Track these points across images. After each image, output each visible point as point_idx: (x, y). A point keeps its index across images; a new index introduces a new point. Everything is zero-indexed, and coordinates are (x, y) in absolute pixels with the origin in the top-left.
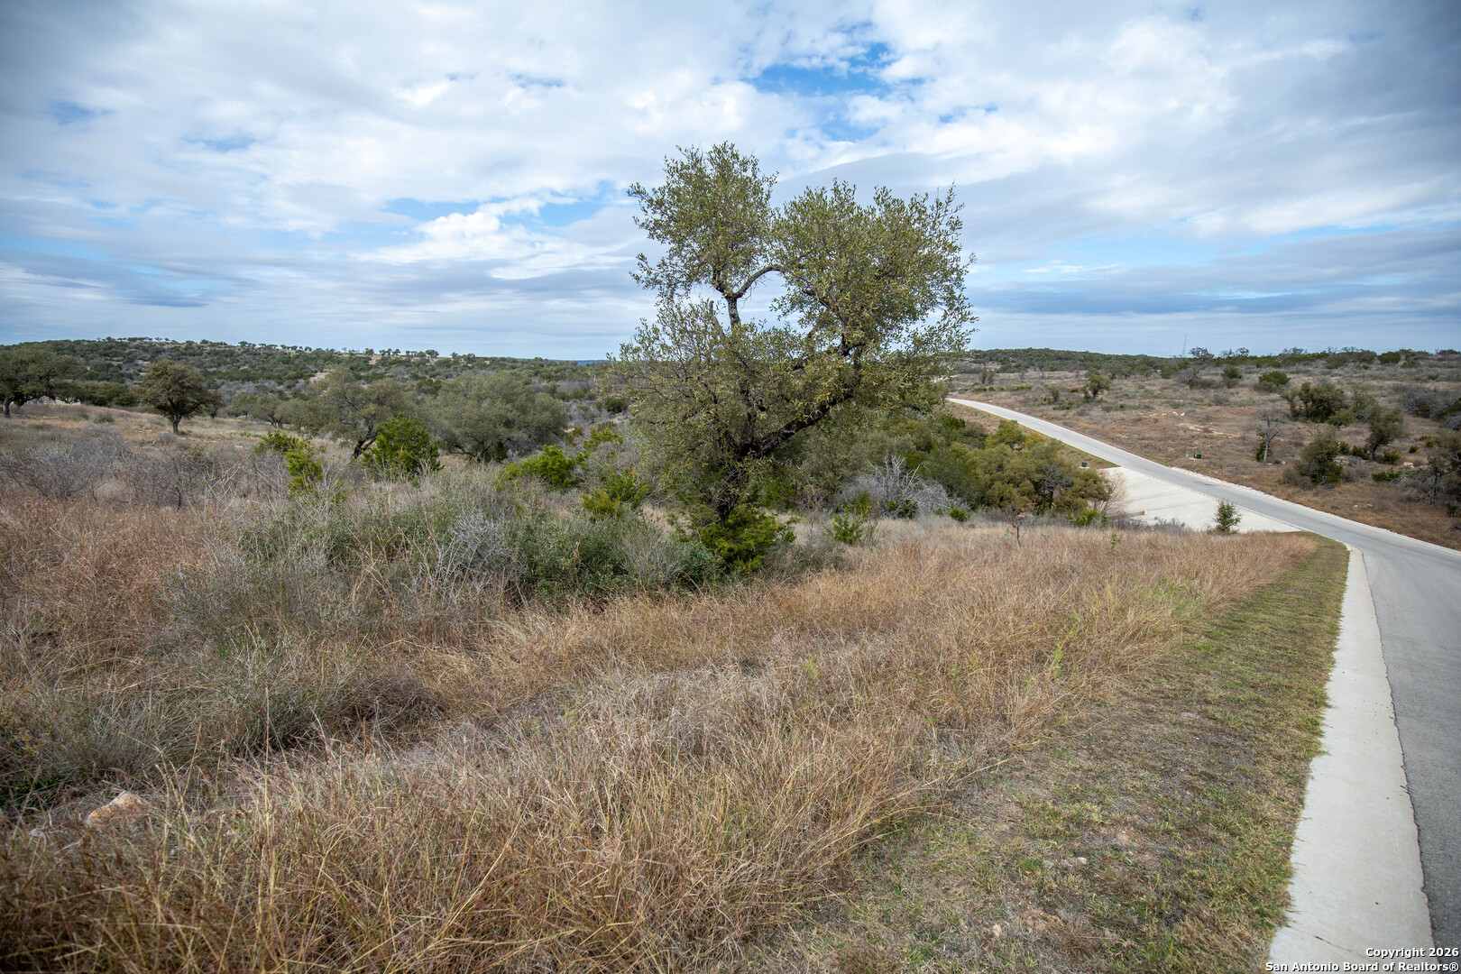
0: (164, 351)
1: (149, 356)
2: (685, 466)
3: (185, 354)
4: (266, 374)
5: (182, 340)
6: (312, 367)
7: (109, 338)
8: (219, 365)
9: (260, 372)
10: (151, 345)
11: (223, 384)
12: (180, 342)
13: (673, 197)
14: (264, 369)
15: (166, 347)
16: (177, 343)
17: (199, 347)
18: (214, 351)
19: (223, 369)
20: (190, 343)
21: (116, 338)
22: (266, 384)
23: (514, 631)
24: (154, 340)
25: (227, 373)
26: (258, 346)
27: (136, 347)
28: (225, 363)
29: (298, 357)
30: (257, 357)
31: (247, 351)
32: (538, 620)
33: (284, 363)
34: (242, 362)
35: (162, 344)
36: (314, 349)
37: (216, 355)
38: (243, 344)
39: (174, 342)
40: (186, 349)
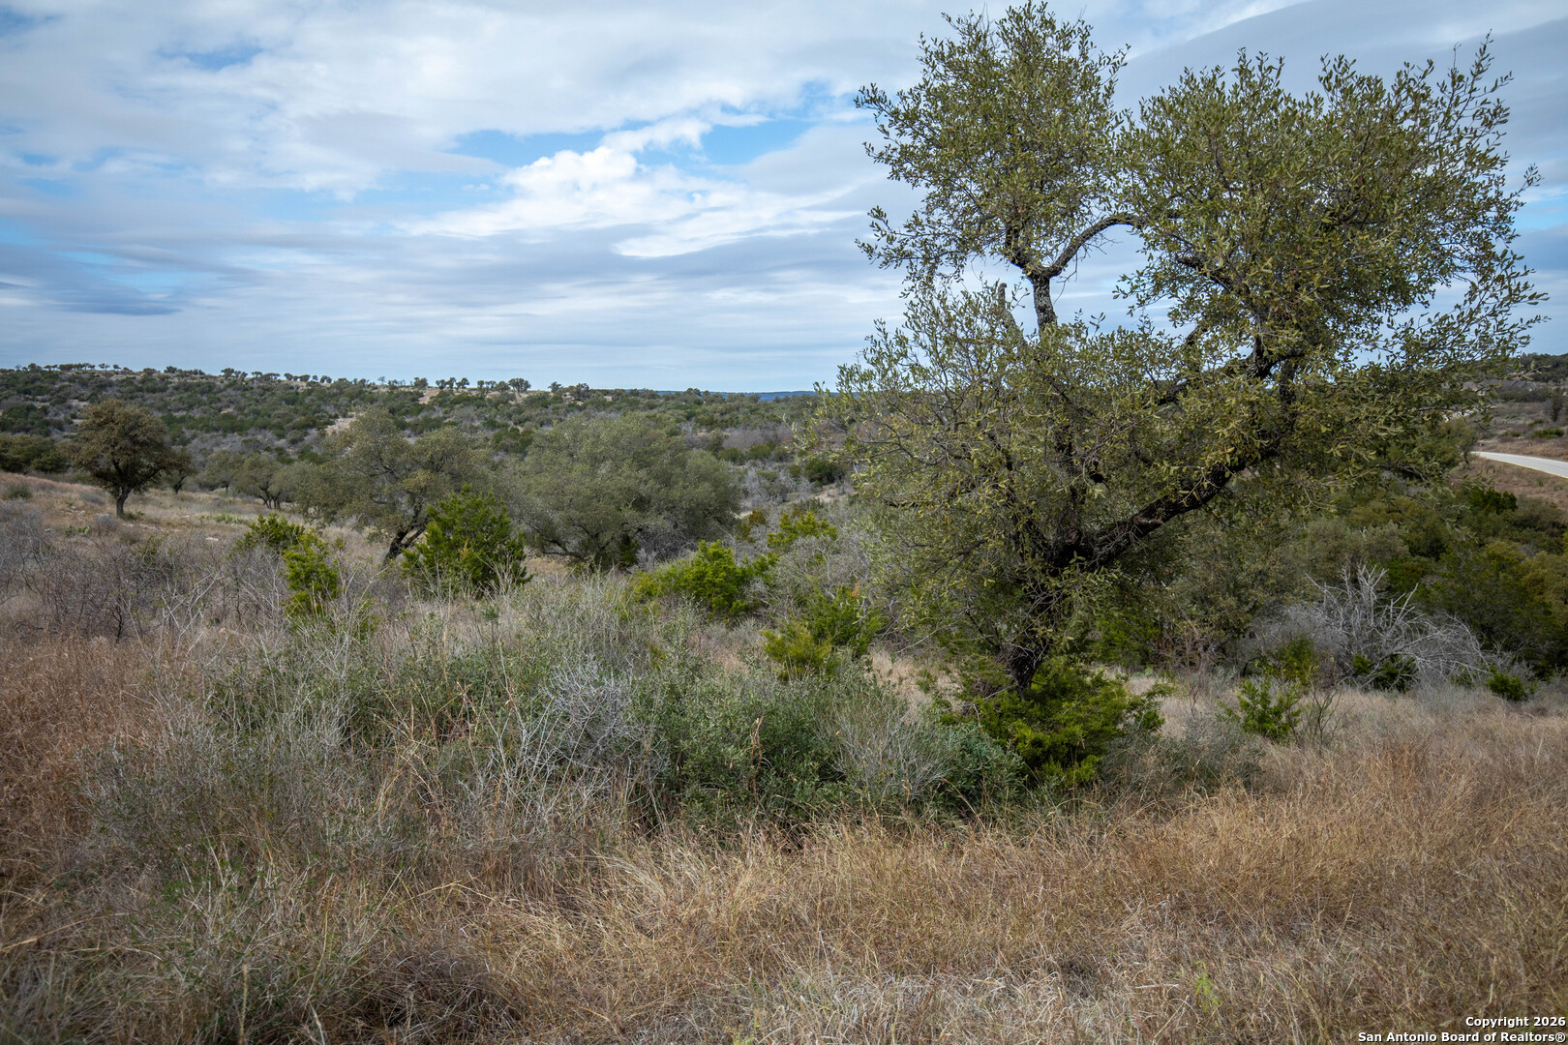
0: (111, 384)
1: (88, 393)
2: (951, 586)
3: (141, 390)
4: (260, 420)
5: (137, 368)
6: (331, 410)
7: (32, 366)
8: (191, 407)
9: (251, 417)
10: (93, 375)
11: (194, 436)
12: (135, 370)
13: (934, 103)
14: (257, 413)
15: (113, 379)
16: (130, 372)
17: (163, 379)
18: (185, 384)
19: (196, 413)
20: (149, 372)
21: (42, 365)
22: (259, 437)
23: (643, 878)
24: (98, 368)
25: (202, 419)
26: (250, 376)
27: (72, 380)
28: (200, 403)
29: (309, 393)
30: (248, 394)
31: (233, 384)
32: (686, 860)
33: (288, 402)
34: (225, 401)
35: (108, 374)
36: (335, 379)
37: (186, 390)
38: (228, 372)
39: (126, 371)
40: (143, 382)
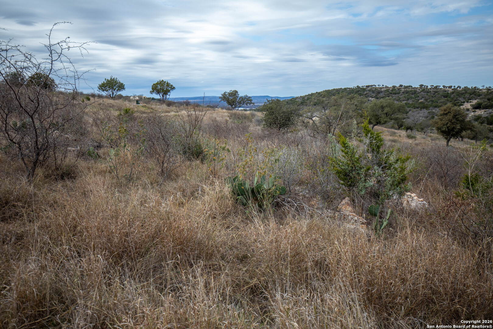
0: (382, 92)
1: (374, 95)
3: (391, 93)
4: (434, 104)
5: (390, 86)
6: (462, 100)
7: (358, 86)
8: (408, 99)
9: (430, 103)
10: (376, 89)
11: (410, 110)
12: (389, 86)
14: (432, 101)
15: (383, 90)
16: (388, 87)
17: (399, 89)
18: (406, 91)
19: (410, 102)
20: (394, 87)
21: (360, 86)
22: (434, 111)
24: (377, 86)
25: (412, 104)
26: (429, 87)
27: (369, 91)
28: (411, 98)
29: (453, 93)
30: (429, 94)
31: (423, 91)
33: (444, 97)
34: (420, 97)
35: (381, 88)
36: (462, 87)
37: (407, 93)
38: (421, 86)
39: (386, 87)
40: (392, 91)
